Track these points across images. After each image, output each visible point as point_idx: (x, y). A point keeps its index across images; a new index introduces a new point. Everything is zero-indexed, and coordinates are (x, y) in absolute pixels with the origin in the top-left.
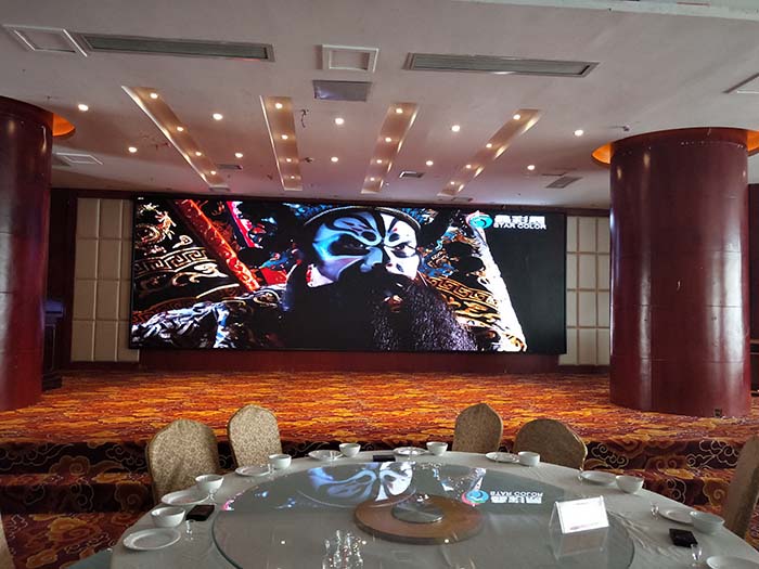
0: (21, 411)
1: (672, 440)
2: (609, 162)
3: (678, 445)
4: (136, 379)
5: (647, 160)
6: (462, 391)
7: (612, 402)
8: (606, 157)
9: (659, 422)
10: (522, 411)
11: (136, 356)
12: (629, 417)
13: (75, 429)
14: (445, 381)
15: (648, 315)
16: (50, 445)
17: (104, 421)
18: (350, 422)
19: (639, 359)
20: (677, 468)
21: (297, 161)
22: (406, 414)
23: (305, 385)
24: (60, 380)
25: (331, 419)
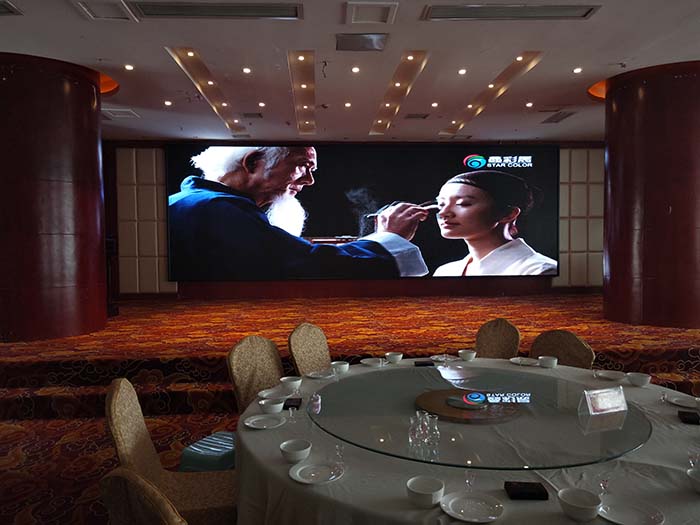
0: (94, 334)
1: (664, 348)
2: (604, 97)
3: (669, 352)
4: (179, 307)
5: (641, 93)
6: (467, 312)
7: (605, 318)
8: (601, 92)
9: (650, 333)
10: (524, 327)
11: (175, 287)
12: (623, 330)
13: (145, 348)
14: (450, 303)
15: (640, 238)
16: (130, 361)
17: (167, 342)
18: (374, 339)
19: (631, 279)
20: (669, 372)
21: (313, 107)
22: (422, 331)
23: (326, 310)
24: (117, 309)
25: (358, 337)
